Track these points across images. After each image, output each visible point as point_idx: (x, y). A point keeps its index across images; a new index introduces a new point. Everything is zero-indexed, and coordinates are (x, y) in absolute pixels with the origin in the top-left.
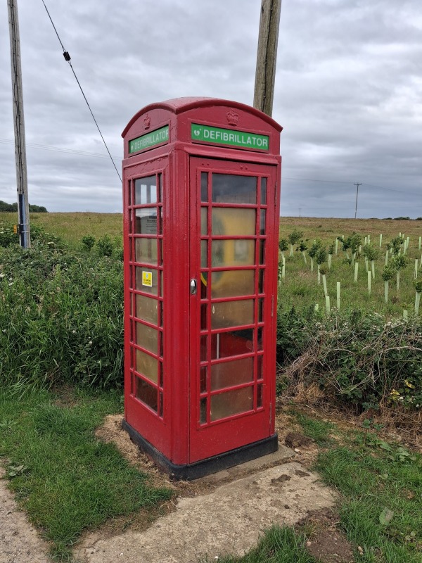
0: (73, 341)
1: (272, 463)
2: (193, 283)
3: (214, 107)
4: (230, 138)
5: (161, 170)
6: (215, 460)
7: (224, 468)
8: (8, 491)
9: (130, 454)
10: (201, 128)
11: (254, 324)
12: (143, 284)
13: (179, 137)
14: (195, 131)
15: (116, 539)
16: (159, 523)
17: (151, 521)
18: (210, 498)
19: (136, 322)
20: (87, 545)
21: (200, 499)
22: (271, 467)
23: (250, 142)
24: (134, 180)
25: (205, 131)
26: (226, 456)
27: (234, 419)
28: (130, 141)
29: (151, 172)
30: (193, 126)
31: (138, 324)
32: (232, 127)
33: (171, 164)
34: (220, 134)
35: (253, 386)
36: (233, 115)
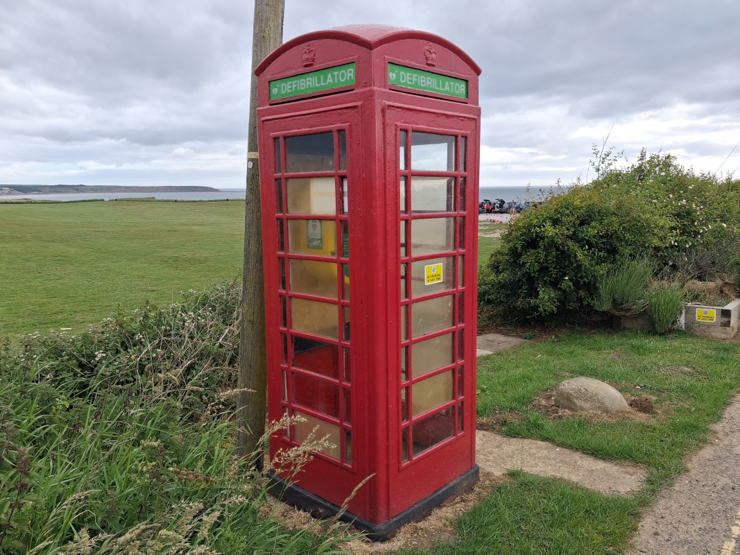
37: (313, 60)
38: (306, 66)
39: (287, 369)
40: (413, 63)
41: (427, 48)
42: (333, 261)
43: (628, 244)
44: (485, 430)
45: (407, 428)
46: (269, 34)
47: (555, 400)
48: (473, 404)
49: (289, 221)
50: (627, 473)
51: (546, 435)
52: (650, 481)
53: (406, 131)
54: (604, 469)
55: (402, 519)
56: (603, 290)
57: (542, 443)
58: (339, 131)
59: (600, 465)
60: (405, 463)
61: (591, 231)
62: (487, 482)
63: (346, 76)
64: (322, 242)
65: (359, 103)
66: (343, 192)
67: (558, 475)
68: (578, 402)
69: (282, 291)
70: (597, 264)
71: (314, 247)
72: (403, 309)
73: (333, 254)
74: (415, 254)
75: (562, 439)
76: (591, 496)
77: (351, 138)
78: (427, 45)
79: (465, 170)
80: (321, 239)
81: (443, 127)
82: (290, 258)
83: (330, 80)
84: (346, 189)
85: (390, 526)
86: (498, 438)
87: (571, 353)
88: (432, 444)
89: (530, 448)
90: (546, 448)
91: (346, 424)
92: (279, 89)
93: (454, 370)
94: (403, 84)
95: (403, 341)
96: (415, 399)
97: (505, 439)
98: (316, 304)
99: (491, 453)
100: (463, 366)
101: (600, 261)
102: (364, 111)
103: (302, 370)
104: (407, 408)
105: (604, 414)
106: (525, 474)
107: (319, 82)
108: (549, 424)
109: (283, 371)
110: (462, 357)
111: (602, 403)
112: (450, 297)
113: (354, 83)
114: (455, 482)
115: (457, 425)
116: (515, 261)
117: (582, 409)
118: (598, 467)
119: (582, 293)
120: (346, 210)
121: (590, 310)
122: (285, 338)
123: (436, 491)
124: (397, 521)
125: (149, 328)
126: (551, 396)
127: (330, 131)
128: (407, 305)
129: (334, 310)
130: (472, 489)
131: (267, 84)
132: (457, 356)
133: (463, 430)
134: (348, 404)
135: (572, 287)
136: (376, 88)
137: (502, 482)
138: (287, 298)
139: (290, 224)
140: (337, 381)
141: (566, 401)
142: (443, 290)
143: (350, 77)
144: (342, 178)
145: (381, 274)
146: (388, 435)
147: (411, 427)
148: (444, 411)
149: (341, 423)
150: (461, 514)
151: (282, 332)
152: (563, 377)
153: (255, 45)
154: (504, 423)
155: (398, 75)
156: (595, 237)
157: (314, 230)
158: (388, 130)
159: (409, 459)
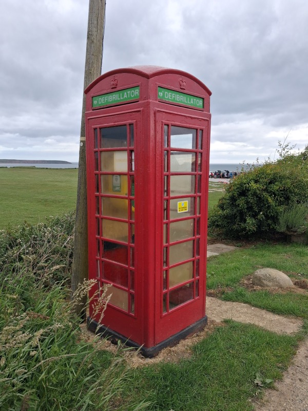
37: (117, 85)
38: (112, 88)
39: (100, 259)
40: (172, 88)
41: (181, 79)
42: (126, 198)
43: (296, 194)
44: (212, 297)
45: (166, 293)
46: (93, 71)
47: (252, 281)
48: (204, 281)
49: (102, 176)
50: (291, 322)
51: (247, 300)
52: (304, 327)
53: (168, 125)
54: (278, 320)
55: (162, 345)
56: (282, 220)
57: (244, 304)
58: (130, 124)
59: (276, 317)
60: (165, 313)
61: (275, 187)
62: (212, 326)
63: (135, 93)
64: (120, 188)
65: (141, 109)
66: (132, 159)
67: (252, 322)
68: (265, 282)
69: (97, 215)
70: (279, 206)
71: (117, 191)
72: (165, 226)
73: (126, 194)
74: (172, 195)
75: (255, 302)
76: (271, 334)
77: (137, 128)
78: (181, 78)
79: (202, 149)
80: (120, 186)
81: (189, 124)
82: (102, 196)
83: (125, 96)
84: (133, 158)
85: (155, 349)
86: (220, 301)
87: (263, 255)
88: (181, 303)
89: (237, 307)
90: (247, 307)
91: (131, 291)
92: (98, 102)
93: (194, 261)
94: (167, 99)
95: (165, 244)
96: (171, 278)
97: (223, 302)
98: (116, 222)
99: (215, 309)
100: (199, 259)
101: (281, 203)
102: (144, 113)
103: (107, 260)
104: (166, 282)
105: (280, 289)
106: (233, 322)
107: (120, 97)
108: (248, 294)
109: (97, 260)
110: (198, 254)
111: (279, 283)
112: (192, 220)
113: (138, 98)
114: (194, 325)
115: (195, 293)
116: (233, 204)
117: (267, 286)
118: (275, 319)
119: (270, 222)
120: (133, 169)
121: (274, 231)
122: (99, 242)
123: (182, 330)
124: (159, 347)
125: (26, 236)
126: (250, 278)
127: (125, 125)
128: (167, 224)
129: (126, 226)
130: (203, 330)
131: (91, 98)
132: (196, 254)
133: (198, 296)
134: (133, 279)
135: (264, 218)
136: (150, 101)
137: (220, 326)
138: (100, 219)
139: (102, 177)
140: (127, 266)
141: (259, 281)
142: (188, 216)
143: (137, 94)
144: (131, 151)
145: (152, 206)
146: (155, 297)
147: (168, 293)
148: (188, 285)
149: (129, 290)
150: (196, 343)
151: (97, 239)
152: (258, 268)
153: (86, 78)
154: (223, 293)
155: (164, 94)
156: (277, 191)
157: (116, 181)
158: (157, 124)
159: (167, 311)
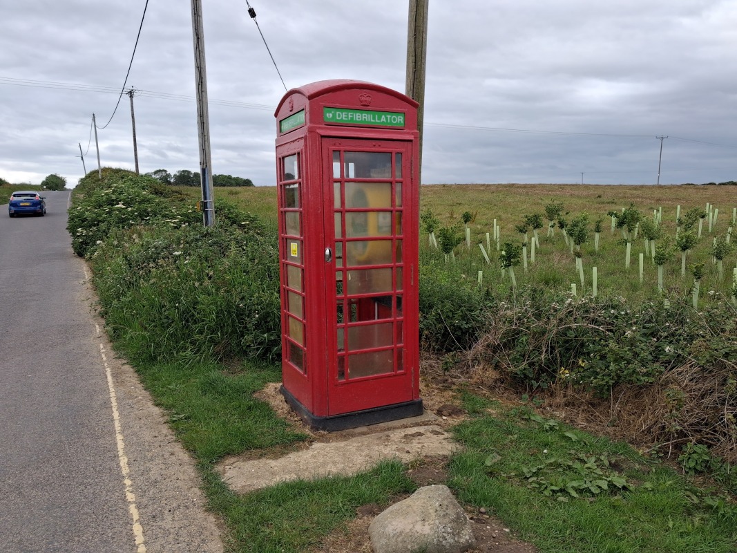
0: (242, 315)
1: (411, 424)
2: (327, 252)
3: (346, 91)
4: (363, 118)
5: (299, 150)
6: (355, 415)
7: (364, 425)
8: (170, 430)
9: (281, 411)
10: (333, 111)
11: (393, 292)
12: (292, 255)
13: (311, 121)
14: (327, 114)
15: (251, 462)
16: (290, 455)
17: (283, 454)
18: (342, 444)
19: (288, 291)
20: (227, 464)
21: (333, 444)
22: (411, 427)
23: (385, 120)
24: (283, 158)
25: (337, 113)
26: (365, 413)
27: (373, 379)
28: (280, 121)
29: (293, 152)
30: (326, 109)
31: (289, 292)
32: (365, 107)
33: (306, 145)
34: (353, 115)
35: (393, 350)
36: (365, 96)
